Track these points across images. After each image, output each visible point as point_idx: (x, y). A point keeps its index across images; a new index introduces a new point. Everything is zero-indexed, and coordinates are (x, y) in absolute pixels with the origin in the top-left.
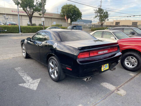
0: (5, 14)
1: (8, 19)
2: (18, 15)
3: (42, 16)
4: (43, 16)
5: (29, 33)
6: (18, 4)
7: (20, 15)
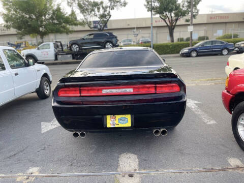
0: (134, 28)
1: (138, 35)
2: (152, 28)
3: (189, 23)
4: (191, 23)
5: (165, 54)
6: (152, 9)
7: (154, 27)
